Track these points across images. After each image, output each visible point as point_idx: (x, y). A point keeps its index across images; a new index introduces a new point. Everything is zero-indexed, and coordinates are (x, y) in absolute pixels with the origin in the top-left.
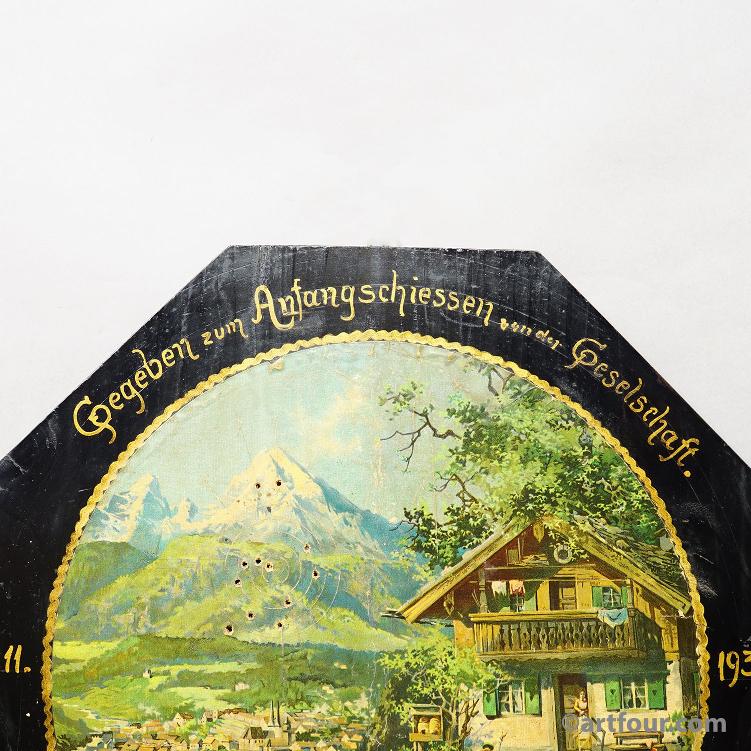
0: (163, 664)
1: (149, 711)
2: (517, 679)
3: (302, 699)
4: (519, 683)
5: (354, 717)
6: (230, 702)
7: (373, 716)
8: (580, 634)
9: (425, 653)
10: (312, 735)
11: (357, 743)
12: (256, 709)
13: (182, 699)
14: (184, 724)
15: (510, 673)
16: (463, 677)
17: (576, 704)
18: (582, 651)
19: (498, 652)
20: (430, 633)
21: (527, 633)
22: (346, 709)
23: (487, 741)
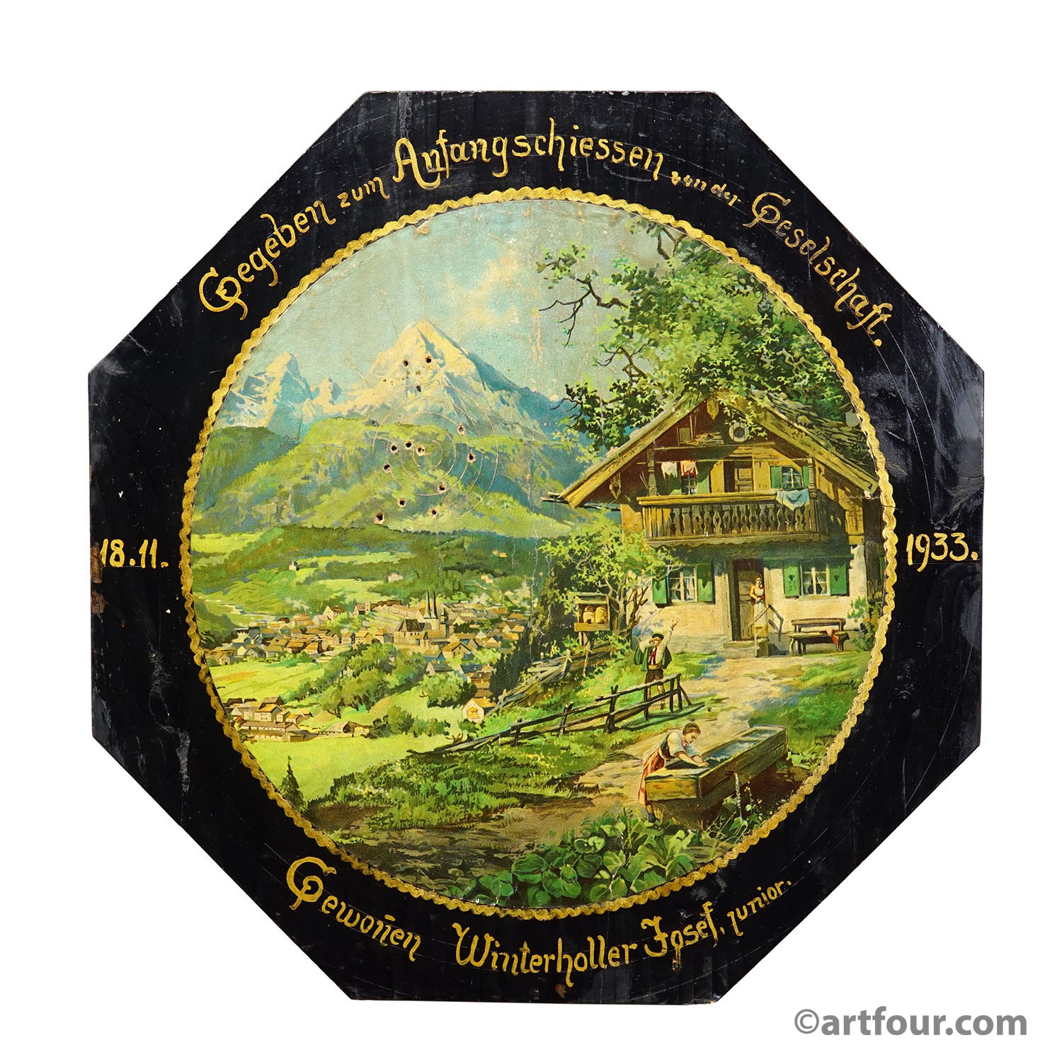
0: (311, 556)
1: (297, 605)
2: (689, 565)
3: (459, 590)
4: (691, 570)
5: (515, 607)
6: (382, 594)
7: (535, 606)
8: (757, 517)
9: (590, 539)
10: (471, 626)
11: (519, 633)
12: (411, 600)
13: (331, 592)
14: (335, 617)
15: (682, 559)
16: (631, 564)
17: (752, 591)
18: (760, 535)
19: (668, 537)
20: (595, 518)
21: (700, 517)
22: (507, 599)
23: (656, 630)
